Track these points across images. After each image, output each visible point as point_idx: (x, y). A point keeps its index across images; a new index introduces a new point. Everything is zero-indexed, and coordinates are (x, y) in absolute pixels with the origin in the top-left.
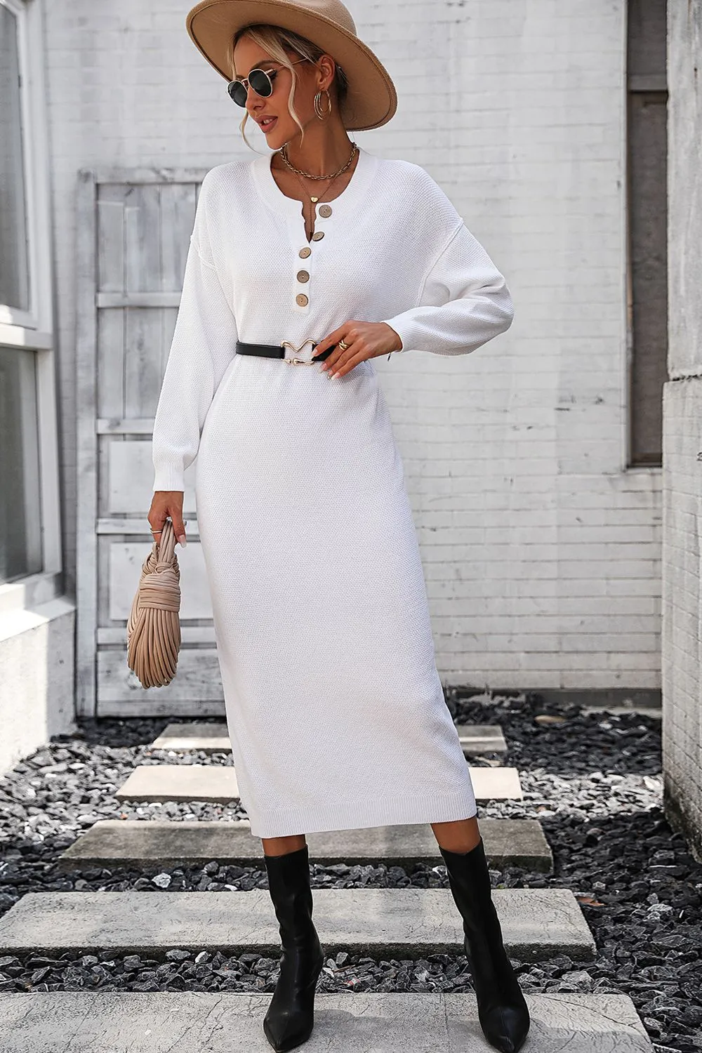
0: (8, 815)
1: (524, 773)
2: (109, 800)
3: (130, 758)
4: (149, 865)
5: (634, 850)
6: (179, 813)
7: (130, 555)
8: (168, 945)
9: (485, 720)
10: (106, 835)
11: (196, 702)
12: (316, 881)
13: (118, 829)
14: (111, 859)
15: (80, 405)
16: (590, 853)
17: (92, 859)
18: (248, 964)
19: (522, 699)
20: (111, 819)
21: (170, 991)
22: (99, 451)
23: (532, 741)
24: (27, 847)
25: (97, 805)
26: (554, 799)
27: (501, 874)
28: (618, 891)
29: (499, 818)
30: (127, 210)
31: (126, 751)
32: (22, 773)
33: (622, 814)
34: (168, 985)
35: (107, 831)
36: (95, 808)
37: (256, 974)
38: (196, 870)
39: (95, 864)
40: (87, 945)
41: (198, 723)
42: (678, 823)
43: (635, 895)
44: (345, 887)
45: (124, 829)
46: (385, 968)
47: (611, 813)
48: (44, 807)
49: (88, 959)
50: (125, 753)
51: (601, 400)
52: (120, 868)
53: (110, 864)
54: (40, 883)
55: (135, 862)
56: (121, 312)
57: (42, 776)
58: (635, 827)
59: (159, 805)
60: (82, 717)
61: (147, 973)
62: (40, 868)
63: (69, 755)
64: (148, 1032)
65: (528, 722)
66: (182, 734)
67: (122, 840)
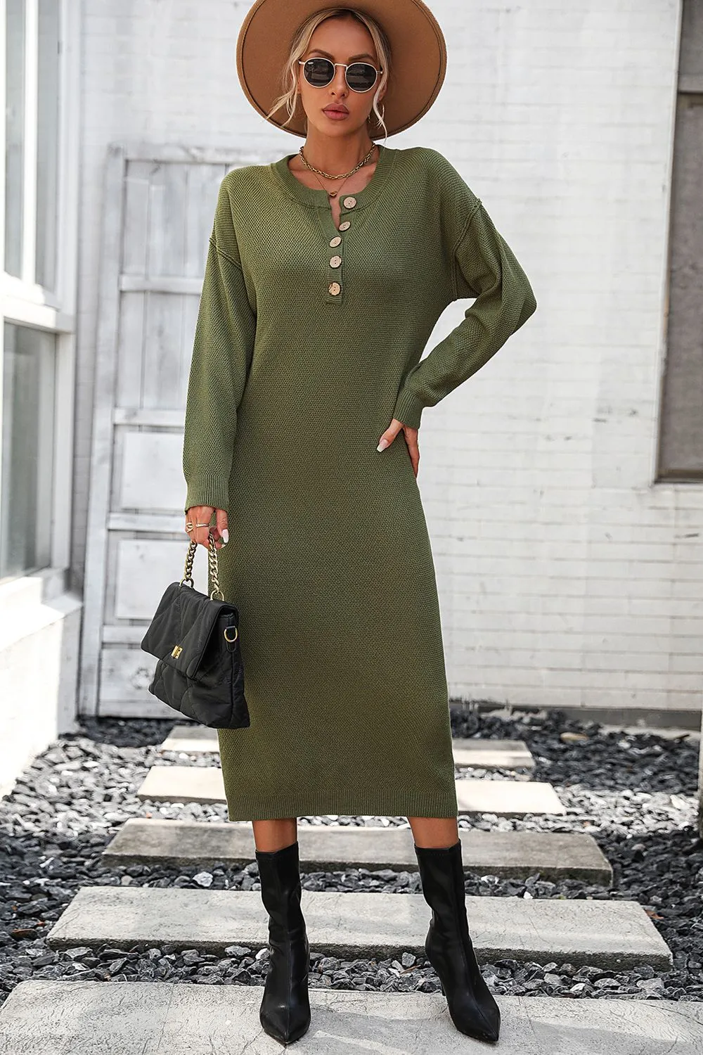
0: (38, 811)
1: (559, 789)
2: (131, 799)
3: (141, 759)
4: (187, 864)
6: (202, 815)
7: (141, 553)
8: (227, 941)
9: (507, 735)
10: (140, 833)
12: (363, 885)
13: (148, 827)
14: (149, 857)
15: (99, 393)
16: (640, 868)
17: (135, 856)
19: (543, 715)
20: (137, 817)
22: (114, 442)
23: (562, 758)
24: (65, 843)
25: (120, 803)
27: (554, 885)
28: (674, 906)
29: (538, 832)
30: (153, 188)
31: (137, 751)
32: (40, 769)
34: (235, 979)
35: (140, 829)
36: (120, 806)
37: (321, 973)
38: (237, 870)
39: (137, 861)
40: (150, 938)
43: (691, 909)
44: (395, 892)
45: (152, 826)
48: (69, 804)
49: (153, 952)
50: (135, 754)
51: (634, 413)
52: (157, 866)
53: (149, 861)
54: (87, 878)
55: (172, 861)
56: (142, 297)
57: (58, 773)
58: (675, 844)
59: (181, 805)
60: (83, 715)
61: (209, 967)
62: (82, 863)
63: (80, 753)
64: (228, 1022)
65: (554, 739)
66: (191, 736)
67: (155, 838)
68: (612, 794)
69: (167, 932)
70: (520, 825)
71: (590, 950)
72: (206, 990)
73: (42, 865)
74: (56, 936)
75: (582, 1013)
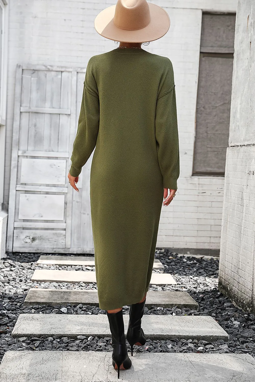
2: (29, 281)
3: (30, 267)
4: (56, 305)
5: (216, 302)
6: (58, 286)
7: (27, 198)
8: (78, 334)
10: (35, 294)
11: (51, 248)
13: (38, 291)
14: (41, 302)
15: (13, 145)
17: (35, 302)
18: (107, 341)
19: (163, 251)
20: (33, 288)
21: (84, 351)
22: (18, 161)
24: (10, 297)
25: (25, 283)
26: (185, 285)
27: (182, 311)
28: (220, 317)
29: (171, 291)
30: (32, 79)
33: (206, 290)
34: (82, 349)
35: (35, 292)
38: (75, 307)
39: (36, 304)
40: (49, 333)
41: (52, 255)
42: (226, 293)
43: (227, 318)
46: (157, 343)
47: (203, 289)
48: (8, 283)
49: (50, 338)
50: (27, 265)
52: (44, 306)
53: (41, 304)
54: (20, 310)
55: (50, 303)
56: (28, 114)
57: (3, 272)
58: (213, 295)
59: (49, 283)
60: (8, 252)
61: (73, 344)
62: (16, 305)
63: (9, 265)
64: (85, 366)
65: (167, 258)
66: (47, 259)
67: (42, 295)
68: (186, 277)
69: (55, 331)
70: (165, 289)
71: (202, 335)
72: (75, 354)
73: (4, 306)
74: (14, 333)
75: (208, 359)
